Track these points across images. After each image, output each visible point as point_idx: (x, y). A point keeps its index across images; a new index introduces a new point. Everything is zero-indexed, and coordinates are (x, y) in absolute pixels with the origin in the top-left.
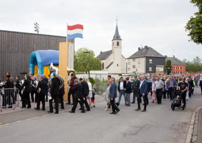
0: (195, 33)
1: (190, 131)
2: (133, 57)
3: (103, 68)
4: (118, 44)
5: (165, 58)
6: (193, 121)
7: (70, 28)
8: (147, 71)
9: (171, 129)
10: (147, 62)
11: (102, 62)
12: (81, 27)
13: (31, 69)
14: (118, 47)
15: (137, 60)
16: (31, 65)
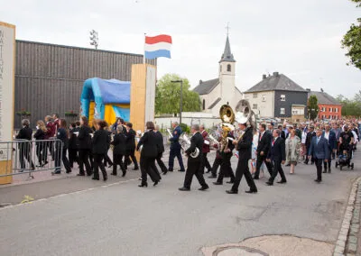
0: (357, 52)
1: (348, 215)
2: (255, 91)
3: (204, 108)
4: (229, 68)
5: (306, 92)
6: (352, 199)
7: (150, 40)
8: (277, 114)
9: (316, 211)
10: (277, 99)
11: (202, 97)
12: (167, 39)
13: (83, 107)
14: (228, 73)
15: (260, 95)
16: (84, 102)
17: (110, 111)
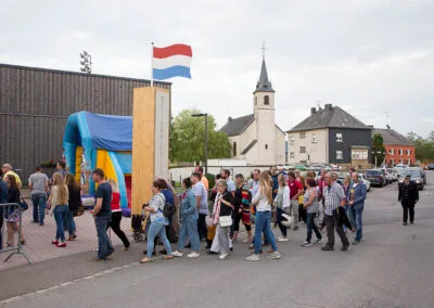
2: (302, 129)
3: (235, 154)
5: (369, 130)
7: (159, 53)
8: (332, 159)
10: (332, 138)
11: (233, 139)
12: (185, 50)
13: (67, 156)
14: (267, 107)
15: (309, 135)
16: (67, 146)
17: (105, 160)
